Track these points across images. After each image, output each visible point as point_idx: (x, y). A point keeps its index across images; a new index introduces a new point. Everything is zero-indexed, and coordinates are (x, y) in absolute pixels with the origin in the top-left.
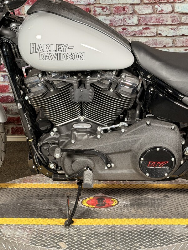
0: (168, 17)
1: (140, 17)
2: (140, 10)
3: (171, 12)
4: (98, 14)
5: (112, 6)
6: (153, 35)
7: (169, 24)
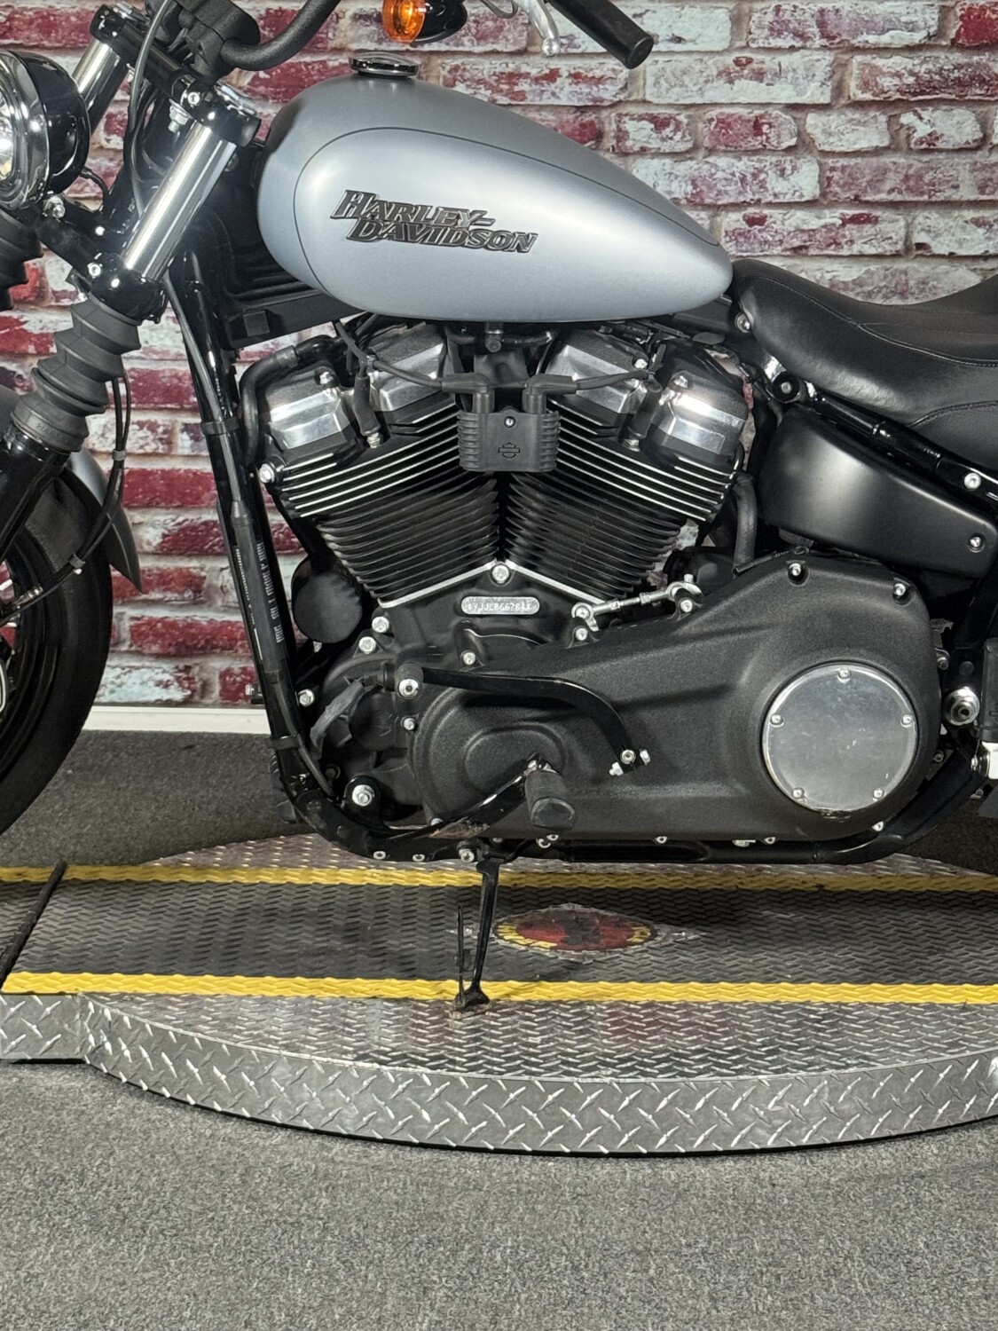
0: (960, 168)
1: (831, 165)
2: (830, 134)
3: (975, 145)
4: (636, 148)
5: (701, 112)
6: (887, 248)
7: (965, 198)
